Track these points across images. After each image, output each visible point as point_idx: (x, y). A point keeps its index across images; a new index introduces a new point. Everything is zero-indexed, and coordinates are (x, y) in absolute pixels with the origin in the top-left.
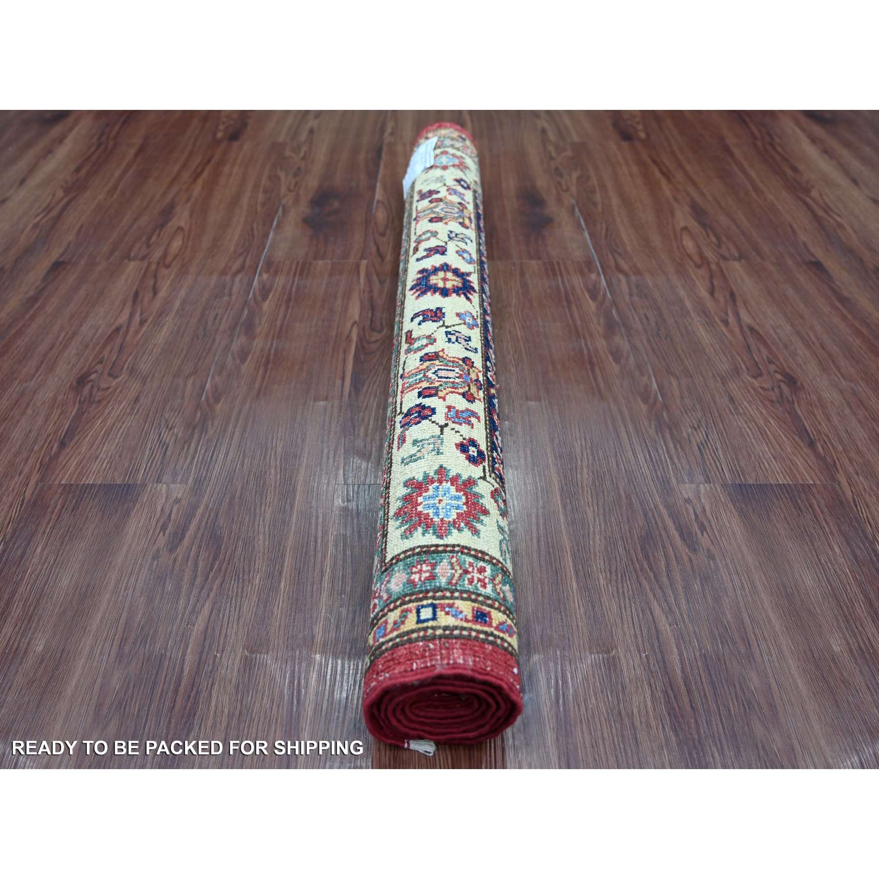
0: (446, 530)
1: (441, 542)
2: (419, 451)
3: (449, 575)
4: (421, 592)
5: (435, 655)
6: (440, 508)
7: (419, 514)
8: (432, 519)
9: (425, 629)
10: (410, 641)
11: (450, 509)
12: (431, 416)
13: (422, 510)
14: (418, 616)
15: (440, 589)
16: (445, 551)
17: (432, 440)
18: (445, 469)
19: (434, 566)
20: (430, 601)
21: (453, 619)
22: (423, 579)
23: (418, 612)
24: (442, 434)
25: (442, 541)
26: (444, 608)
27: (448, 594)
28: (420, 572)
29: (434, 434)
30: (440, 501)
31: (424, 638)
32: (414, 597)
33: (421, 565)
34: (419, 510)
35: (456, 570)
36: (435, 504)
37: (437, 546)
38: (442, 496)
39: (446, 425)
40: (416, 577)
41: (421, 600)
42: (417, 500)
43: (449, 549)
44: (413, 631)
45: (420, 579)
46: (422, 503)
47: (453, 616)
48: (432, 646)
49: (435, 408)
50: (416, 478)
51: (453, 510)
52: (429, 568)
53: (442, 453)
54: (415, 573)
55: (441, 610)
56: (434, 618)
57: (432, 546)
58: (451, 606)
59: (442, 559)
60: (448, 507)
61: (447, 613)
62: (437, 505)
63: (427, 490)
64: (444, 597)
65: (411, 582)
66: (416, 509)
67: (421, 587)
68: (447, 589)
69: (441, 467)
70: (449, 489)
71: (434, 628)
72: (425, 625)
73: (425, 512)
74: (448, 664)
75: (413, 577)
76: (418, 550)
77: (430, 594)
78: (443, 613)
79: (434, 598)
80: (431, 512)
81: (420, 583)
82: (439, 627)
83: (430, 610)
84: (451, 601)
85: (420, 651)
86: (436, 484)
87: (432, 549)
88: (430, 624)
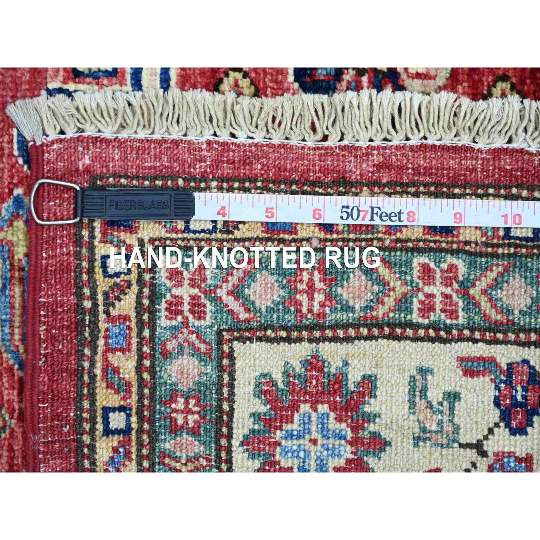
0: (259, 450)
1: (235, 443)
2: (430, 405)
3: (178, 454)
4: (153, 412)
5: (53, 435)
6: (301, 441)
7: (295, 407)
8: (281, 428)
9: (93, 421)
10: (80, 398)
11: (298, 457)
12: (508, 426)
13: (302, 411)
14: (114, 410)
15: (154, 439)
16: (219, 448)
17: (448, 428)
18: (382, 450)
19: (195, 432)
20: (134, 426)
21: (106, 458)
22: (173, 415)
23: (121, 409)
24: (461, 446)
25: (238, 443)
26: (123, 446)
27: (145, 452)
28: (189, 411)
29: (461, 431)
30: (314, 442)
31: (80, 420)
32: (146, 402)
33: (199, 413)
34: (302, 406)
35: (186, 464)
36: (309, 433)
37: (229, 437)
38: (322, 446)
39: (483, 454)
40: (180, 404)
41: (139, 413)
42: (322, 403)
43: (223, 455)
44: (93, 402)
45: (176, 411)
46: (316, 410)
47: (112, 458)
48: (66, 430)
49: (526, 434)
50: (372, 401)
51: (296, 461)
52: (191, 424)
53: (416, 445)
54: (187, 403)
55: (119, 442)
56: (107, 432)
57: (230, 429)
58: (128, 454)
59: (204, 443)
60: (302, 454)
61: (115, 450)
62: (307, 437)
63: (339, 419)
64: (140, 444)
65: (173, 398)
66: (305, 402)
67: (160, 412)
68: (152, 450)
69: (387, 443)
70: (339, 456)
71: (93, 430)
72: (99, 420)
73: (296, 416)
74: (39, 452)
75: (181, 400)
76: (225, 406)
77: (146, 426)
78: (115, 444)
79: (140, 431)
80: (295, 426)
81: (168, 410)
82: (93, 440)
83: (122, 425)
84: (134, 456)
85: (61, 412)
86: (349, 435)
87: (225, 430)
88: (100, 427)
